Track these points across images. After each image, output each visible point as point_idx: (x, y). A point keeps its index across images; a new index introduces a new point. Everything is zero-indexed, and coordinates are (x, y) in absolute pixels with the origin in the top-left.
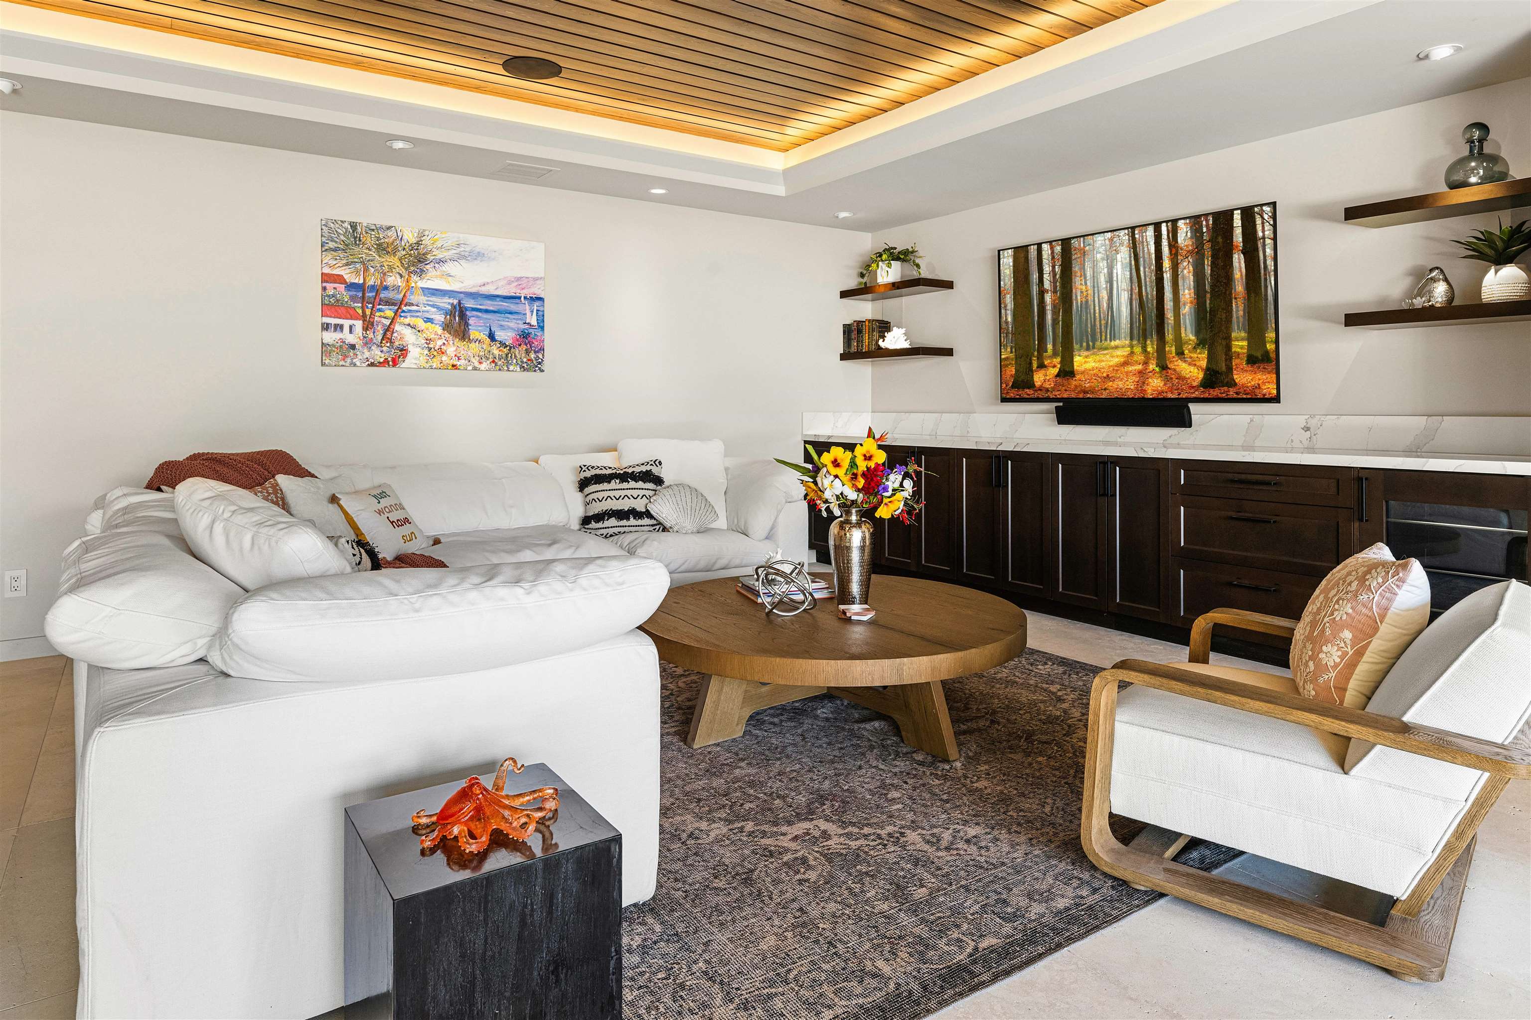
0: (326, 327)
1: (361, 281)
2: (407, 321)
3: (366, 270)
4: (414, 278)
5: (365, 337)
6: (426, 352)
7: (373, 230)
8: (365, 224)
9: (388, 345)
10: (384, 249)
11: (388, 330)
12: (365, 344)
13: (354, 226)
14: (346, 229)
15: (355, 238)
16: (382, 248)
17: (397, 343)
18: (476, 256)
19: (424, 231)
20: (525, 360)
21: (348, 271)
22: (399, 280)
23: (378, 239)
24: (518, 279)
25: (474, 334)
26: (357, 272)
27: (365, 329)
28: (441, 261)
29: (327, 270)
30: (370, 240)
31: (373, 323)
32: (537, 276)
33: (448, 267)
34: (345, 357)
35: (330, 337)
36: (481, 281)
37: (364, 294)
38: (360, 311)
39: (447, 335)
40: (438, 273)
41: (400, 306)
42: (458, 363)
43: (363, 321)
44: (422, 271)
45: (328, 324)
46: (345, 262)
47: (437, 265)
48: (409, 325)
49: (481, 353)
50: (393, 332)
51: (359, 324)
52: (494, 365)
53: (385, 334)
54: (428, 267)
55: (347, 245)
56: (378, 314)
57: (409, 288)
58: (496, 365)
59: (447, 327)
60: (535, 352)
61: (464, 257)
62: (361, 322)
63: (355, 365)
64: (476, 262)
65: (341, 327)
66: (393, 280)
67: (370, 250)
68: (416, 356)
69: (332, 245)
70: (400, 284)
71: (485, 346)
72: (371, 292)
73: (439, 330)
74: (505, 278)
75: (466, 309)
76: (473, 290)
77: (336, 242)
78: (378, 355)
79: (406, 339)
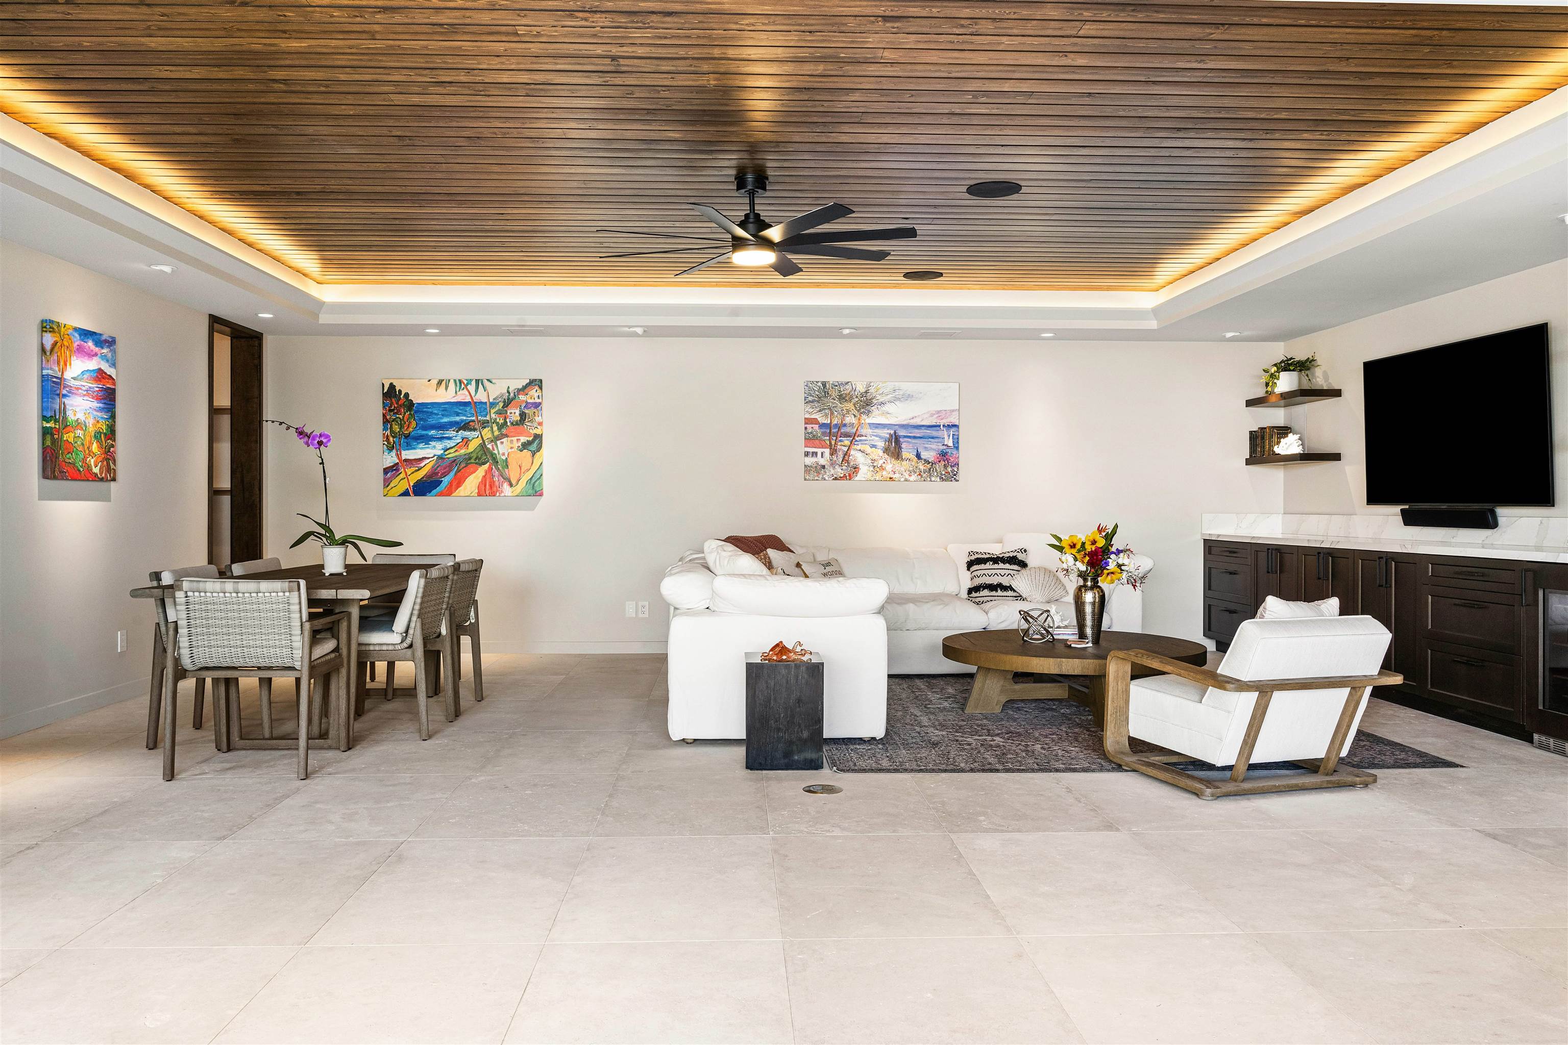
0: (807, 454)
1: (829, 422)
2: (858, 447)
3: (832, 414)
4: (864, 417)
5: (831, 460)
6: (872, 469)
7: (836, 386)
8: (831, 382)
9: (846, 464)
10: (844, 399)
11: (846, 454)
12: (832, 464)
13: (824, 384)
14: (819, 387)
15: (825, 392)
16: (842, 398)
17: (852, 464)
18: (908, 397)
19: (871, 382)
20: (943, 473)
21: (821, 415)
22: (854, 419)
23: (840, 391)
24: (938, 412)
25: (905, 454)
26: (826, 415)
27: (831, 454)
28: (882, 403)
29: (807, 416)
30: (834, 394)
31: (836, 450)
32: (952, 408)
33: (888, 408)
34: (819, 473)
35: (809, 461)
36: (911, 416)
37: (830, 431)
38: (828, 443)
39: (886, 456)
40: (880, 412)
41: (853, 437)
42: (894, 476)
43: (830, 449)
44: (869, 411)
45: (808, 452)
46: (818, 409)
47: (879, 406)
48: (860, 450)
49: (911, 469)
50: (849, 456)
51: (827, 451)
52: (920, 477)
53: (844, 457)
54: (872, 408)
55: (819, 398)
56: (839, 444)
57: (860, 424)
58: (922, 477)
59: (886, 450)
60: (951, 466)
61: (899, 399)
62: (829, 450)
63: (825, 479)
64: (907, 402)
65: (816, 453)
66: (849, 419)
67: (834, 400)
68: (864, 472)
69: (810, 398)
70: (854, 422)
71: (913, 463)
72: (835, 428)
73: (881, 453)
74: (928, 412)
75: (900, 437)
76: (905, 423)
77: (813, 396)
78: (839, 472)
79: (858, 460)
